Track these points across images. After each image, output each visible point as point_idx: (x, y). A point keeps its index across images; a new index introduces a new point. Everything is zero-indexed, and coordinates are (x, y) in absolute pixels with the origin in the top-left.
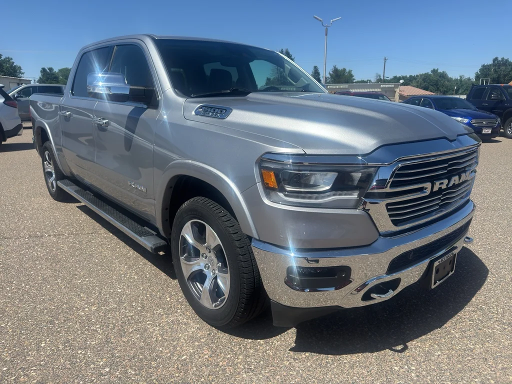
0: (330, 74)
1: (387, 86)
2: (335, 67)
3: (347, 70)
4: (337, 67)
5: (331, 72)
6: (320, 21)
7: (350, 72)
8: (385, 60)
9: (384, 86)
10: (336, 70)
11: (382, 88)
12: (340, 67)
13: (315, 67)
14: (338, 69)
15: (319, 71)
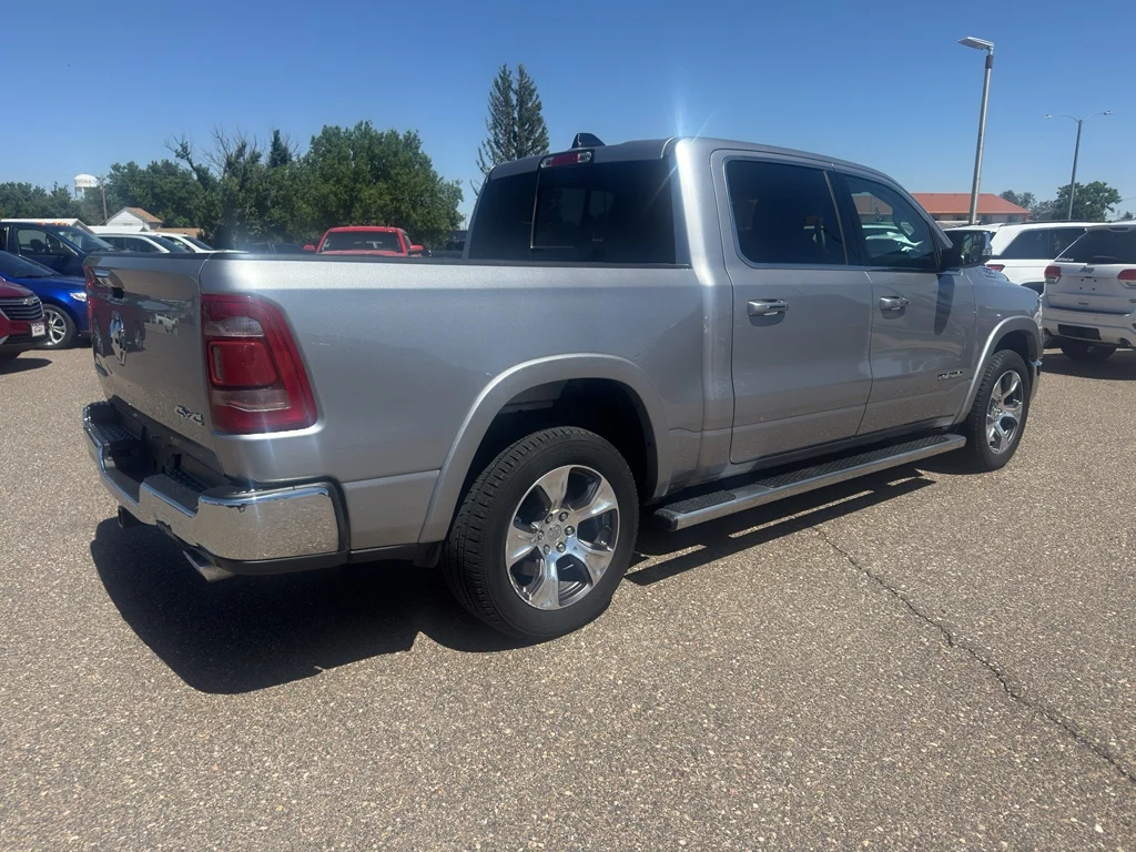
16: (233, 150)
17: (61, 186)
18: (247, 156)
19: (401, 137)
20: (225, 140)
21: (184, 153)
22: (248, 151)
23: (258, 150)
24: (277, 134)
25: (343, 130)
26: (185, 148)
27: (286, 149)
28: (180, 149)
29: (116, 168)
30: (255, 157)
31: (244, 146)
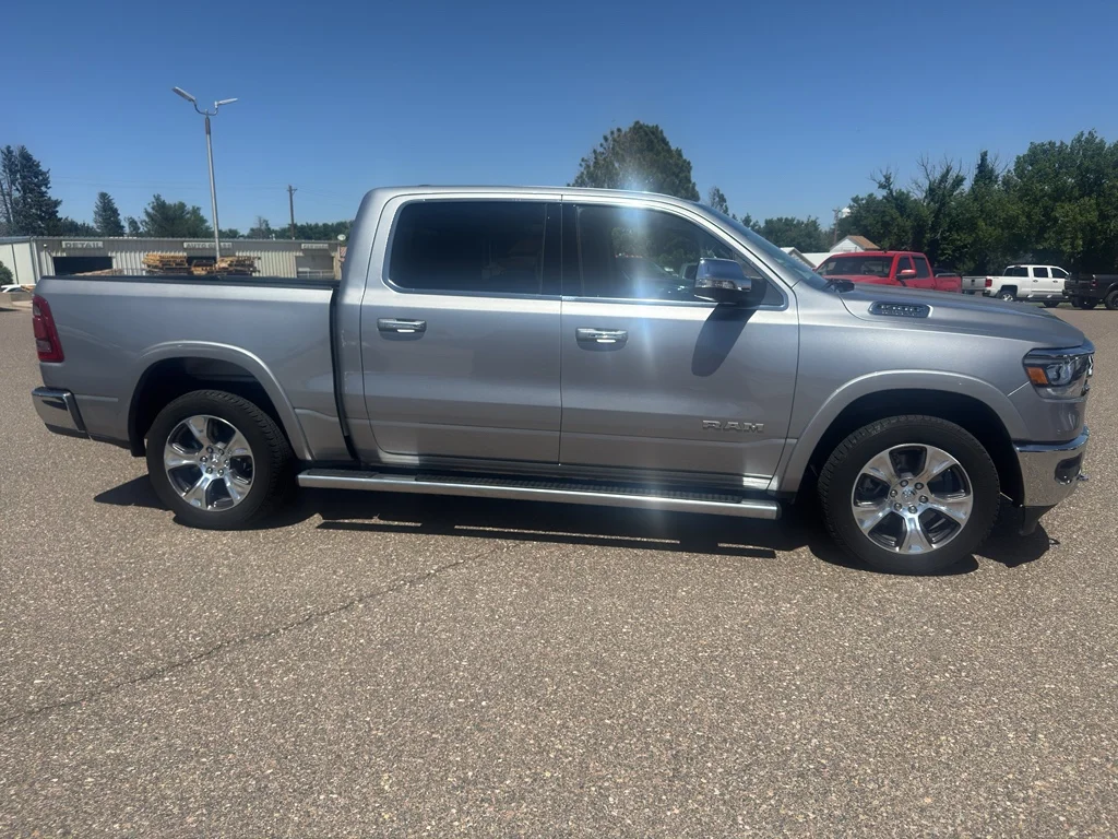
0: (148, 214)
1: (315, 246)
2: (158, 198)
3: (189, 207)
4: (162, 198)
5: (150, 210)
6: (191, 100)
7: (196, 211)
8: (290, 190)
9: (308, 246)
10: (160, 206)
11: (304, 251)
12: (171, 199)
13: (103, 196)
14: (167, 202)
15: (116, 206)
16: (937, 175)
17: (813, 218)
18: (950, 181)
19: (1107, 146)
20: (929, 168)
21: (886, 185)
22: (953, 175)
23: (961, 174)
24: (984, 156)
25: (1058, 144)
26: (888, 179)
27: (992, 171)
28: (883, 180)
29: (856, 200)
30: (959, 181)
31: (948, 172)
